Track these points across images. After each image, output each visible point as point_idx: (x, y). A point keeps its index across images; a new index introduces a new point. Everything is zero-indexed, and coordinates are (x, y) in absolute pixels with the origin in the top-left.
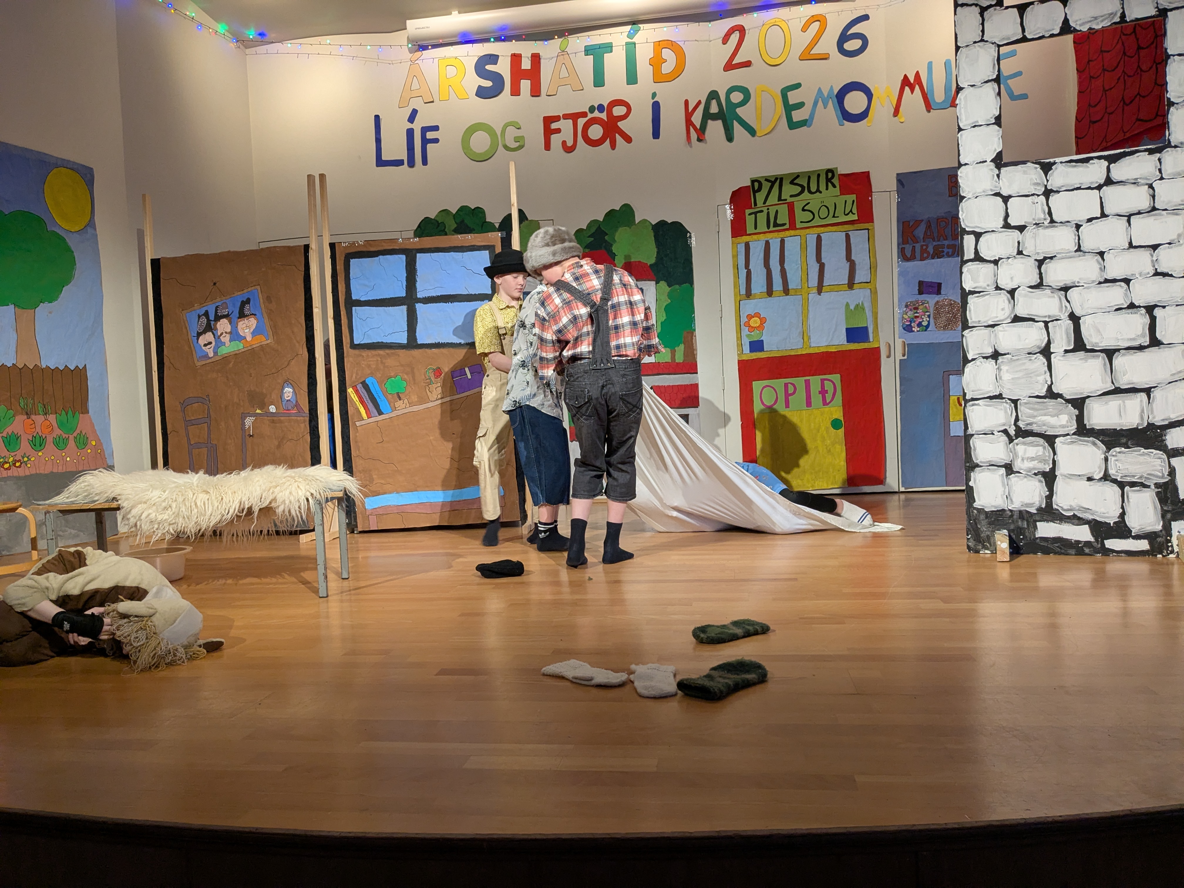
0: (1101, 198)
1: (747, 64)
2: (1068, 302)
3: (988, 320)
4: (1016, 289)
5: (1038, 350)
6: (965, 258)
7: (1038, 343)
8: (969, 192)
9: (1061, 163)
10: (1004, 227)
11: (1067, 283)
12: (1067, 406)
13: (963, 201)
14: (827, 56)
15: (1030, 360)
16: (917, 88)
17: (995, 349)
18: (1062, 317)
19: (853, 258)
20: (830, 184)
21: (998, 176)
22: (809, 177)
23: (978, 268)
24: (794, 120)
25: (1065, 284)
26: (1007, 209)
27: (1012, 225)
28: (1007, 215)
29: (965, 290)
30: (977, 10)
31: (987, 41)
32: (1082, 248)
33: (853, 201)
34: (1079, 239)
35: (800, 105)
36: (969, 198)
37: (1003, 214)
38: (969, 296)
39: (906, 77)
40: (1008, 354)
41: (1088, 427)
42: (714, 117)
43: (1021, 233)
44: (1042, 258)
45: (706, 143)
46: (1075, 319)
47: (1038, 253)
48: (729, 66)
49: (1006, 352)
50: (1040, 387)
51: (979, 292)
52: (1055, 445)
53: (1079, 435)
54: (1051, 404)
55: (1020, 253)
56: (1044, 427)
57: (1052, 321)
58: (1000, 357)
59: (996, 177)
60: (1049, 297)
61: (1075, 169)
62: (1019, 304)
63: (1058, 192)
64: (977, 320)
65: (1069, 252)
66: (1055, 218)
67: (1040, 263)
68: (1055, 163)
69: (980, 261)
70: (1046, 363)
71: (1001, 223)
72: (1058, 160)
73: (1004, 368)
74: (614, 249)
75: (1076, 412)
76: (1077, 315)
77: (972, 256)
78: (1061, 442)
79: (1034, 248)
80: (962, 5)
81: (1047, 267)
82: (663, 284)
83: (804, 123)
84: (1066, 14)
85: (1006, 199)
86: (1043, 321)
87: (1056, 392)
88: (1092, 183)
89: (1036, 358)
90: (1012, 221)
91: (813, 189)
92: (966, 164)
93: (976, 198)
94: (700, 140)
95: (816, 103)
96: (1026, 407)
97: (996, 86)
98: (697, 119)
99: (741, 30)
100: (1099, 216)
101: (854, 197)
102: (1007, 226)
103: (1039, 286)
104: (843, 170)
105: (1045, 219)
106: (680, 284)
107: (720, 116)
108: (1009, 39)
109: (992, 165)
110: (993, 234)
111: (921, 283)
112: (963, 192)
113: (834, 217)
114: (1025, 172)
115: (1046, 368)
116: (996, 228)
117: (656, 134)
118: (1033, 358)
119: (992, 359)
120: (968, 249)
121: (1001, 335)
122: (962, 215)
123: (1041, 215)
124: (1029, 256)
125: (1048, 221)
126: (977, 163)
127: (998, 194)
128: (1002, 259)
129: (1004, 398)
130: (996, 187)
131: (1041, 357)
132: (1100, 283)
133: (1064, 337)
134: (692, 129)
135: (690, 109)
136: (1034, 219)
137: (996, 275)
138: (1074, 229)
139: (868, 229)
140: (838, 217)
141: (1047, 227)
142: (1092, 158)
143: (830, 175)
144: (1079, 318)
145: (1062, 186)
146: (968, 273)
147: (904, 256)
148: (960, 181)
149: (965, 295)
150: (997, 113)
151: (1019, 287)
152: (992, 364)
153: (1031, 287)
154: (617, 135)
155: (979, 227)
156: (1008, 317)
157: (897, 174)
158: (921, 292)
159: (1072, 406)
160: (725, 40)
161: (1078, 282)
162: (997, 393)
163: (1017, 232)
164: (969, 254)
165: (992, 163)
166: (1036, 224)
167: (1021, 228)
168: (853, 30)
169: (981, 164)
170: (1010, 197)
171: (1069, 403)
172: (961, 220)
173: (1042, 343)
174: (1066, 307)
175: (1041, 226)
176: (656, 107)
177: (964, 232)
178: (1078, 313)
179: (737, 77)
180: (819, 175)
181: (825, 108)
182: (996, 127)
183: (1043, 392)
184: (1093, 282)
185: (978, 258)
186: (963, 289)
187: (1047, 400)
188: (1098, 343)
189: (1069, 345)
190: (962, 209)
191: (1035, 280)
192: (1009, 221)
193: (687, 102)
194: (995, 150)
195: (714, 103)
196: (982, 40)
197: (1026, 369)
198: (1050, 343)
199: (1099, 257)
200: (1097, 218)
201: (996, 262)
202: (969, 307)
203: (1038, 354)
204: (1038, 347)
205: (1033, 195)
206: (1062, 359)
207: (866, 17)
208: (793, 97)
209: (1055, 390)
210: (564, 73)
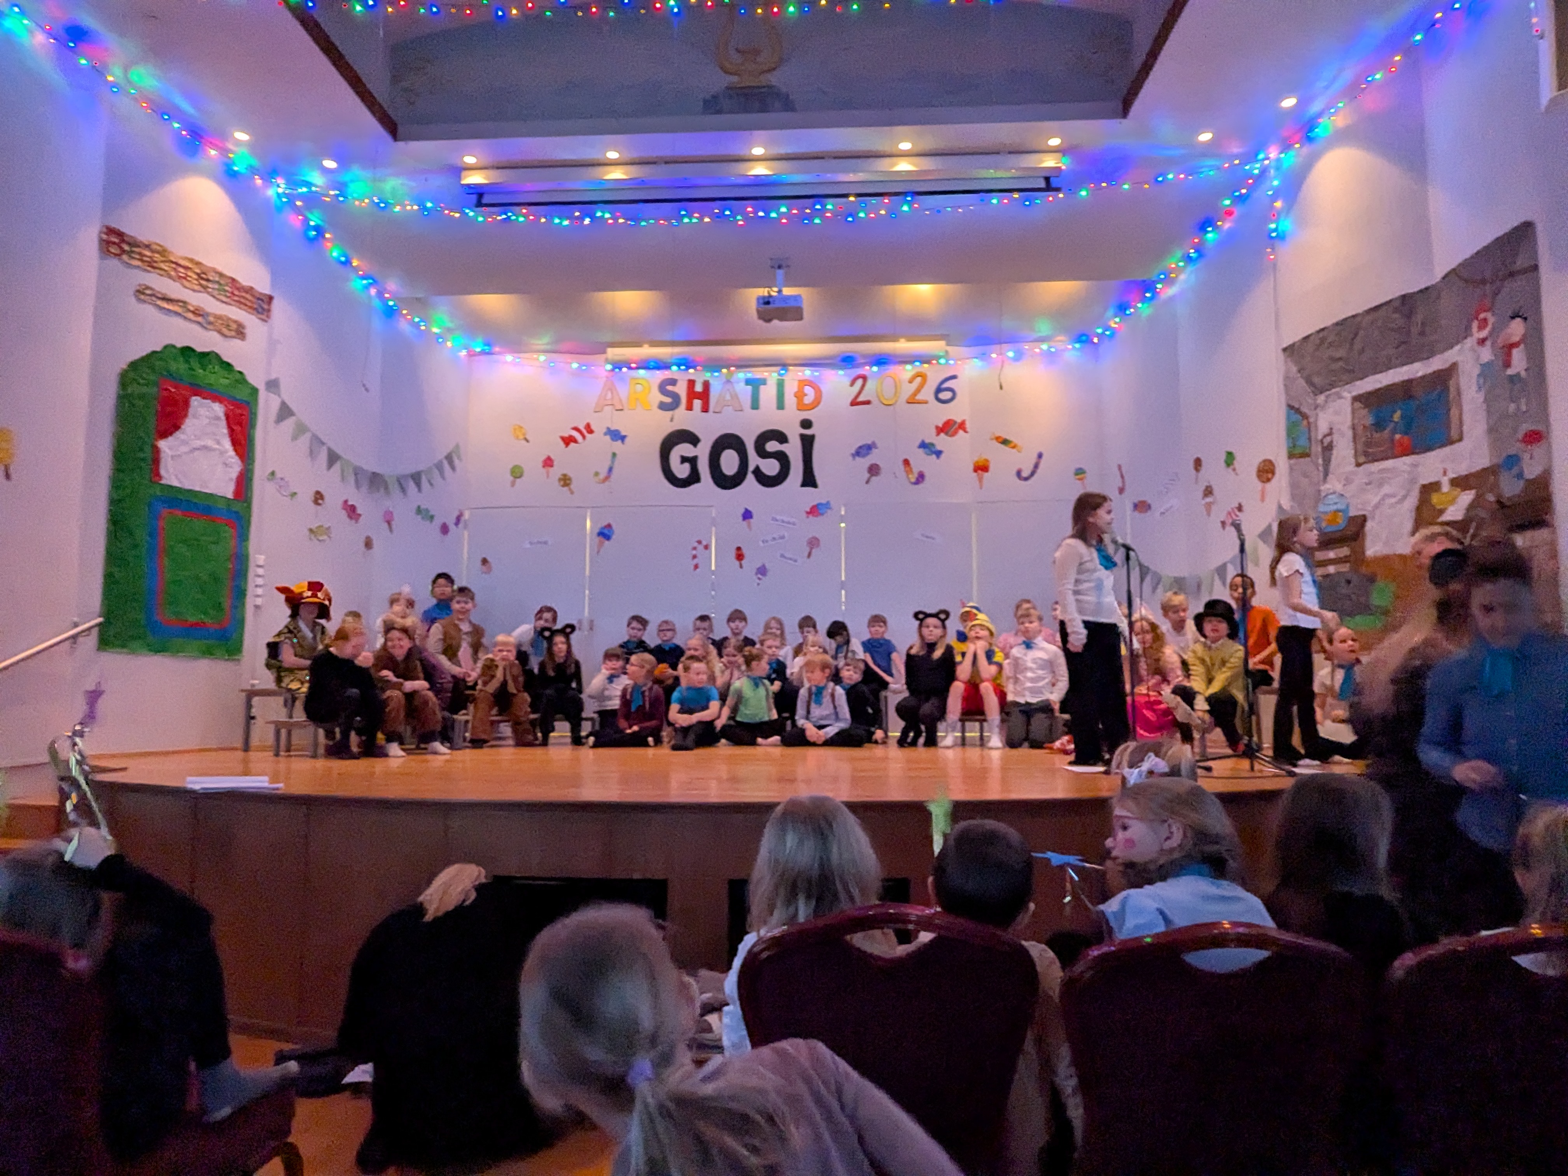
1: (868, 403)
14: (927, 402)
48: (854, 403)
99: (864, 377)
160: (852, 383)
168: (945, 385)
207: (954, 377)
210: (728, 397)
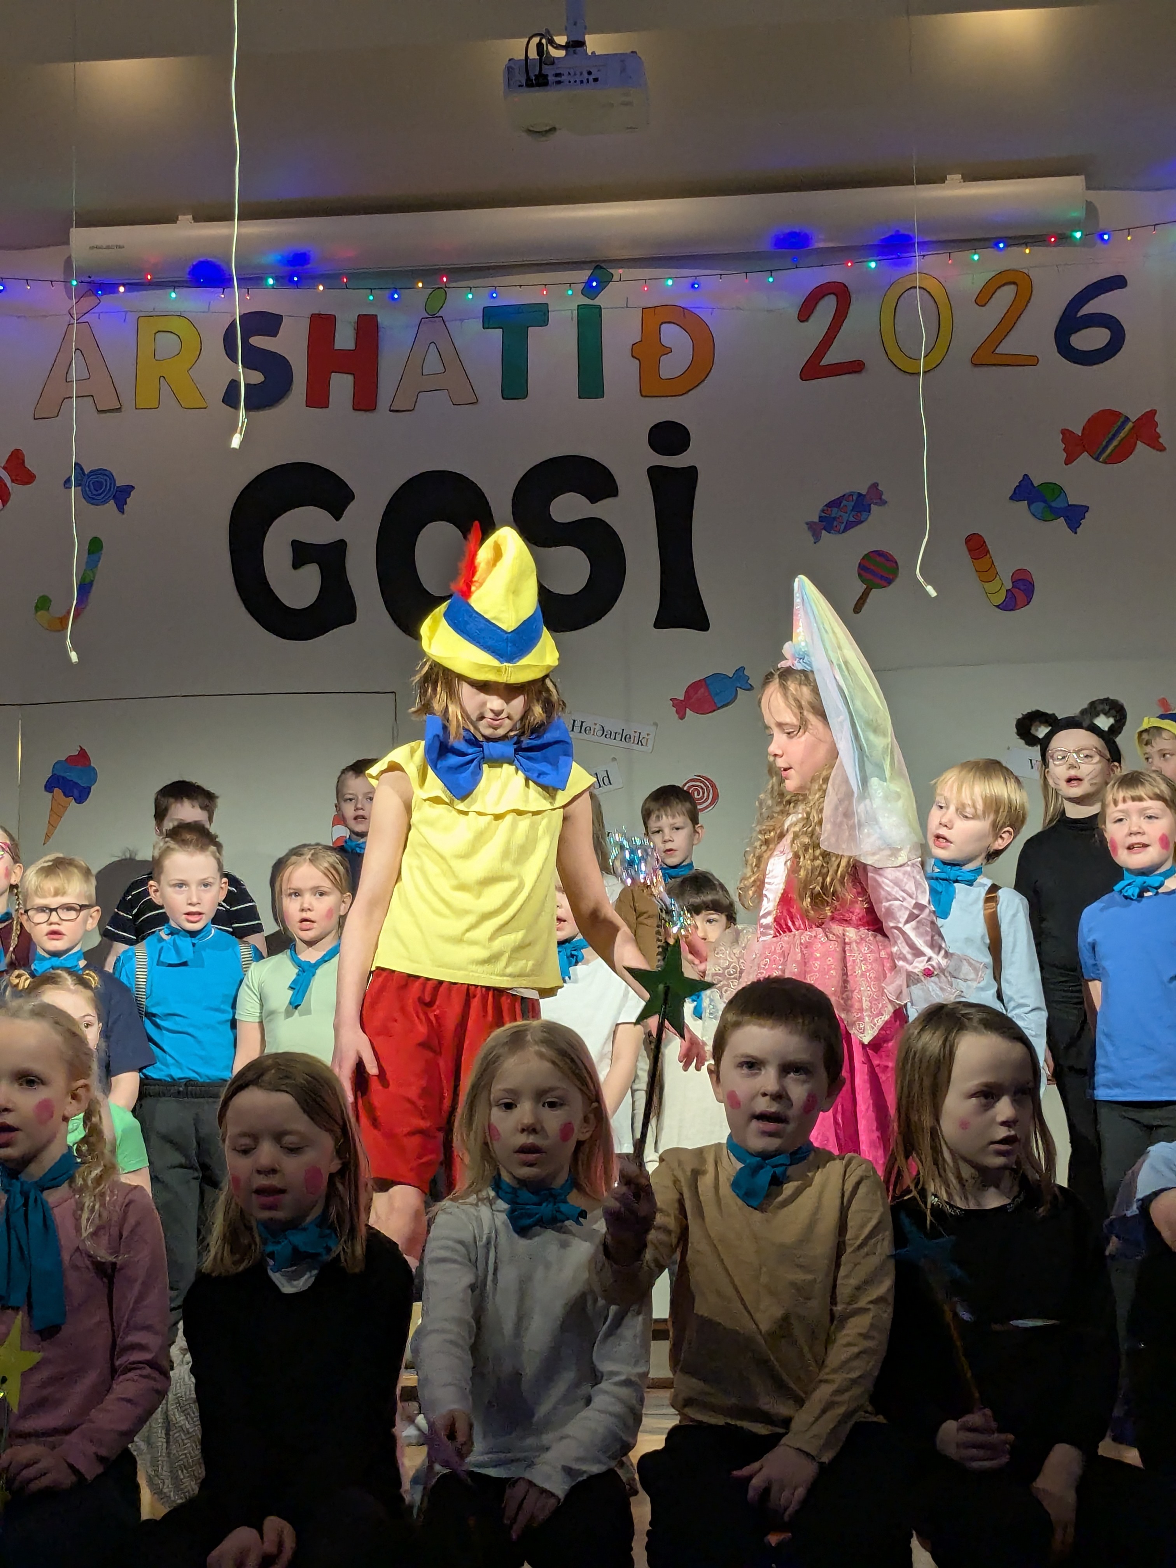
1: (855, 367)
14: (1034, 360)
48: (813, 370)
99: (841, 293)
160: (804, 313)
168: (1090, 308)
207: (1117, 282)
210: (433, 363)
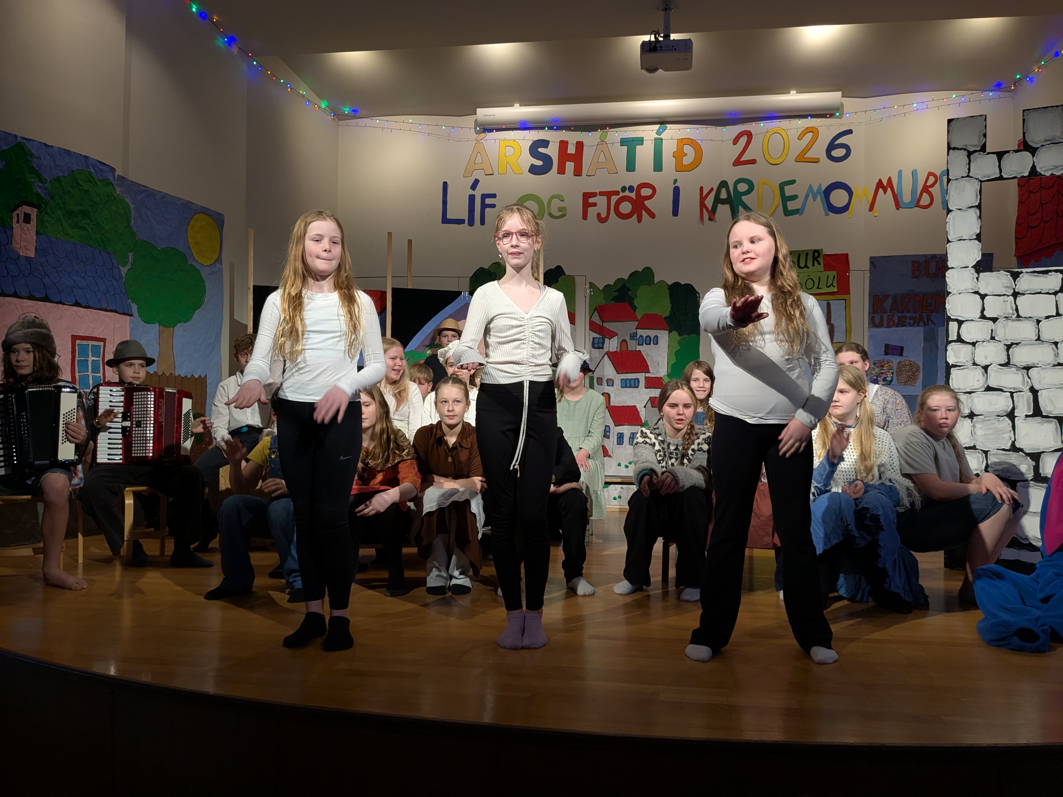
0: (1056, 301)
1: (753, 162)
2: (1029, 378)
3: (967, 388)
4: (989, 365)
5: (1005, 414)
6: (950, 339)
7: (1005, 408)
8: (954, 289)
9: (1027, 272)
10: (981, 318)
11: (1029, 363)
12: (1027, 458)
13: (950, 296)
14: (818, 160)
15: (999, 421)
16: (889, 190)
17: (971, 411)
18: (1024, 390)
19: (832, 322)
20: (815, 262)
21: (977, 279)
22: (799, 255)
23: (959, 348)
24: (789, 209)
25: (1027, 365)
26: (983, 304)
27: (987, 316)
28: (983, 309)
29: (949, 363)
30: (965, 153)
31: (972, 177)
32: (1041, 338)
33: (834, 277)
34: (1039, 331)
35: (795, 197)
36: (954, 294)
37: (980, 308)
38: (952, 369)
39: (880, 180)
40: (981, 415)
41: (1042, 476)
42: (724, 202)
43: (994, 323)
44: (1010, 343)
45: (715, 222)
46: (1034, 391)
47: (1007, 340)
48: (738, 162)
49: (980, 413)
50: (1006, 442)
51: (960, 366)
52: (1017, 488)
53: (1035, 482)
54: (1014, 456)
55: (993, 338)
56: (1008, 474)
57: (1017, 392)
58: (974, 417)
59: (975, 279)
60: (1015, 373)
61: (1037, 278)
62: (991, 377)
63: (1024, 294)
64: (958, 387)
65: (1031, 341)
66: (1021, 313)
67: (1009, 347)
68: (1021, 272)
69: (961, 343)
70: (1011, 425)
71: (979, 314)
72: (1024, 270)
73: (978, 426)
74: (636, 303)
75: (1034, 463)
76: (1036, 389)
77: (955, 338)
78: (1021, 486)
79: (1004, 335)
80: (954, 149)
81: (1013, 351)
82: (674, 333)
83: (796, 212)
84: (1034, 162)
85: (983, 297)
86: (1010, 392)
87: (1018, 446)
88: (1050, 289)
89: (1003, 420)
90: (987, 314)
91: (802, 265)
92: (952, 268)
93: (960, 294)
94: (710, 219)
95: (807, 197)
96: (994, 457)
97: (978, 211)
98: (709, 202)
99: (749, 135)
100: (1055, 314)
101: (835, 273)
102: (983, 317)
103: (1007, 364)
104: (827, 251)
105: (1013, 314)
106: (689, 334)
107: (728, 201)
108: (989, 177)
109: (973, 270)
110: (972, 323)
111: (887, 346)
112: (950, 289)
113: (818, 288)
114: (998, 278)
115: (1011, 428)
116: (975, 318)
117: (675, 212)
118: (1001, 420)
119: (969, 418)
120: (952, 331)
121: (976, 400)
122: (948, 306)
123: (1009, 310)
124: (1000, 341)
125: (1016, 316)
126: (961, 268)
127: (976, 293)
128: (978, 342)
129: (977, 449)
130: (975, 287)
131: (1007, 419)
132: (1054, 365)
133: (1026, 404)
134: (704, 210)
135: (704, 194)
136: (1004, 314)
137: (973, 354)
138: (1035, 323)
139: (845, 300)
140: (821, 288)
141: (1014, 320)
142: (1050, 271)
143: (816, 254)
144: (1038, 391)
145: (1027, 290)
146: (951, 351)
147: (873, 323)
148: (947, 280)
149: (949, 367)
150: (978, 232)
151: (991, 364)
152: (968, 422)
153: (1001, 365)
154: (643, 211)
155: (961, 316)
156: (981, 387)
157: (871, 258)
158: (886, 353)
159: (1030, 458)
160: (735, 141)
161: (1037, 364)
162: (972, 445)
163: (991, 322)
164: (953, 336)
165: (973, 269)
166: (1006, 317)
167: (994, 320)
168: (839, 141)
169: (964, 269)
170: (986, 295)
171: (1028, 456)
172: (947, 310)
173: (1009, 408)
174: (1027, 382)
175: (1009, 319)
176: (677, 191)
177: (949, 319)
178: (1037, 387)
179: (744, 171)
180: (807, 254)
181: (814, 201)
182: (977, 242)
183: (1008, 446)
184: (1049, 364)
185: (960, 340)
186: (947, 363)
187: (1011, 453)
188: (1051, 411)
189: (1029, 411)
190: (948, 301)
191: (1004, 360)
192: (985, 313)
193: (701, 189)
194: (976, 259)
195: (724, 191)
196: (968, 176)
197: (994, 428)
198: (1015, 409)
199: (1054, 346)
200: (1053, 316)
201: (974, 344)
202: (952, 377)
203: (1005, 417)
204: (1005, 411)
205: (1004, 295)
206: (1023, 421)
207: (850, 132)
208: (789, 190)
209: (1017, 445)
210: (602, 159)
